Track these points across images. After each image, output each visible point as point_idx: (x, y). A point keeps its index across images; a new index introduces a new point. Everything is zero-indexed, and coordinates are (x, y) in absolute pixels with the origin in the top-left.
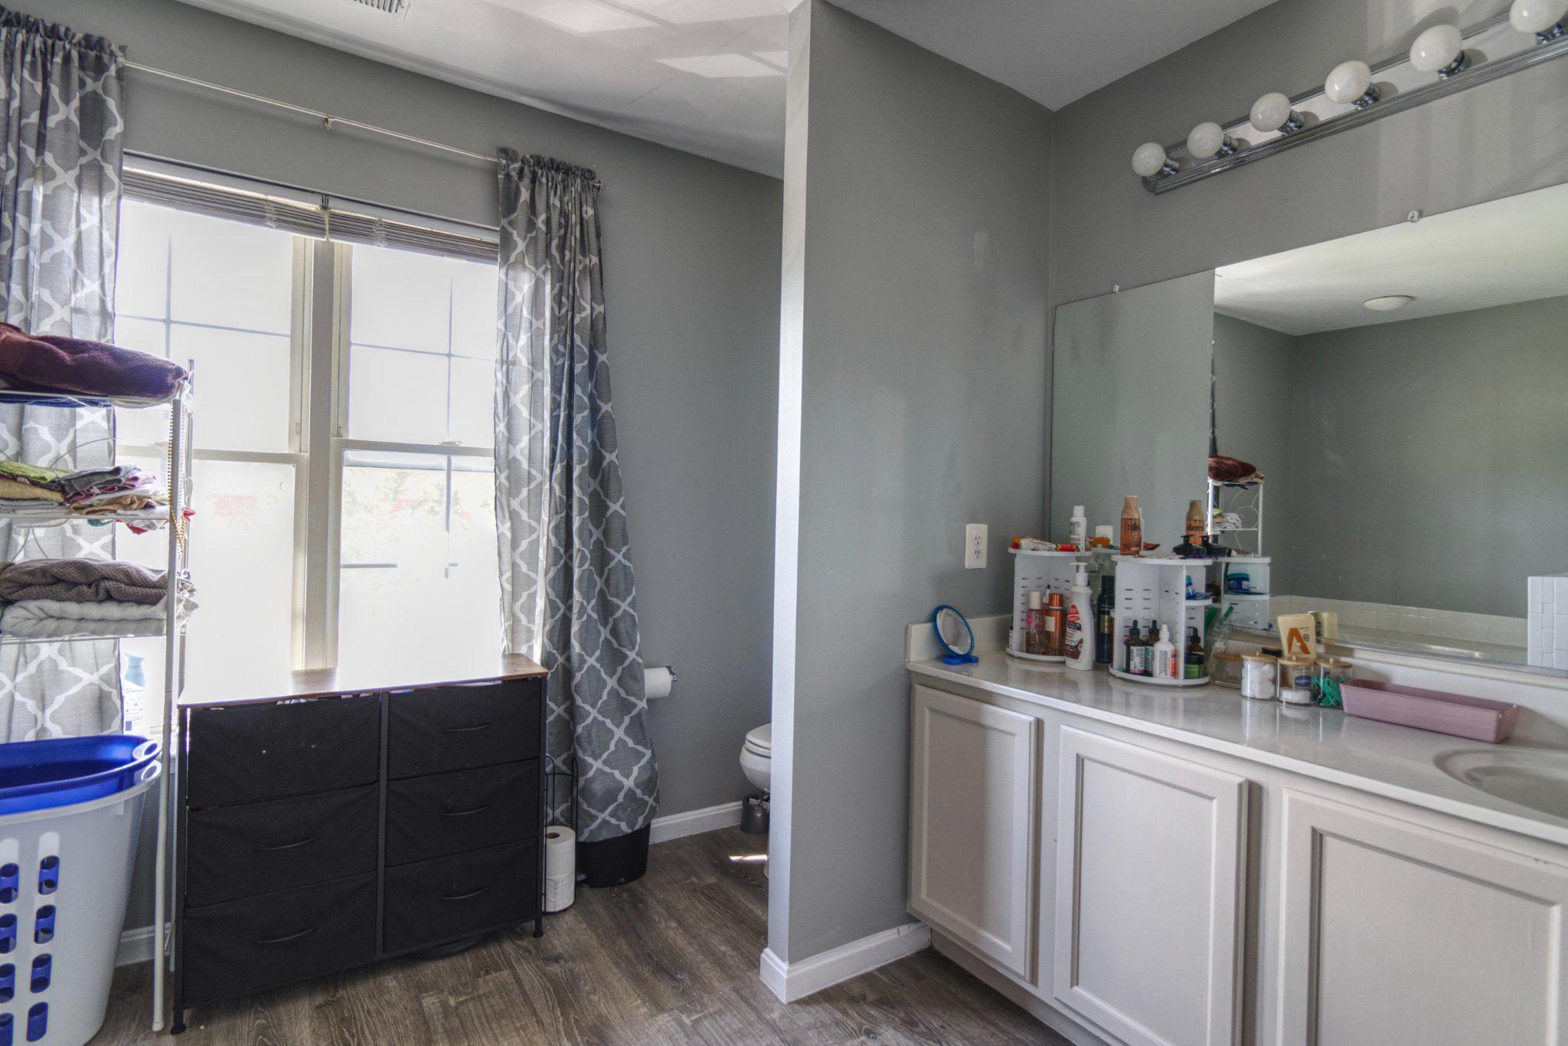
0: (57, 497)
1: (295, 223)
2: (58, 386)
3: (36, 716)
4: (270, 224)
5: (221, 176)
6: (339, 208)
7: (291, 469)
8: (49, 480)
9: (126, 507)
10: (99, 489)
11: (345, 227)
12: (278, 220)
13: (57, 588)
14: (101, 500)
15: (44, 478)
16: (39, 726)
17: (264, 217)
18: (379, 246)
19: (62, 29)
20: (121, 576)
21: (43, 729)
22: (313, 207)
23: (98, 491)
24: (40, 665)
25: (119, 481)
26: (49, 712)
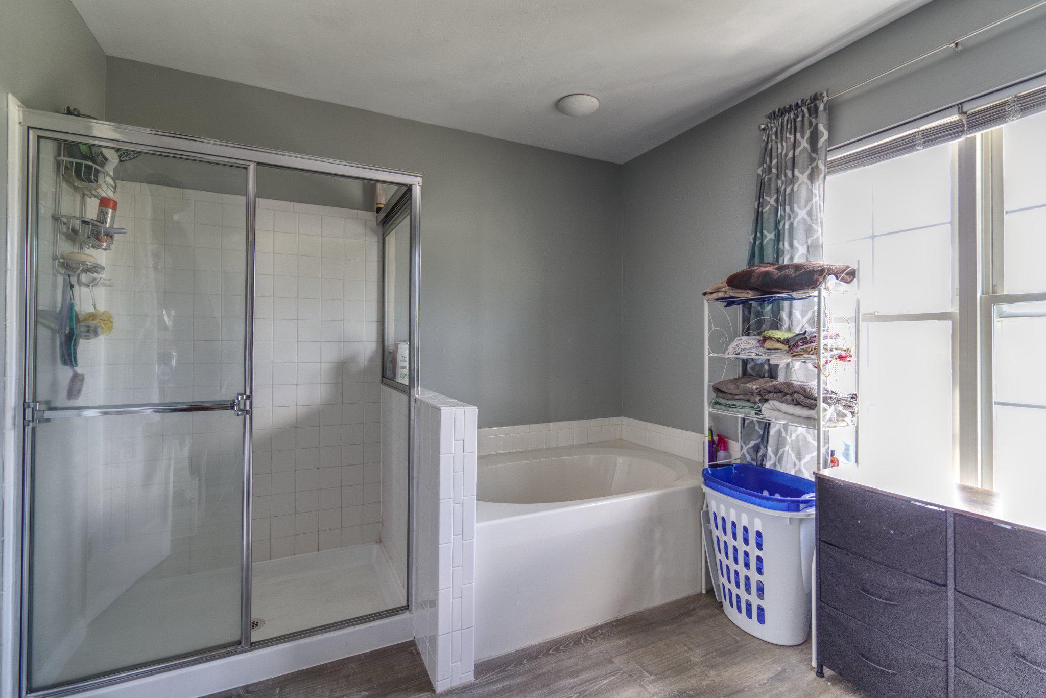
0: (785, 347)
1: (949, 135)
2: (773, 290)
3: (795, 462)
4: (919, 148)
5: (890, 131)
6: (971, 108)
7: (948, 323)
8: (782, 339)
9: (808, 353)
10: (801, 343)
11: (974, 122)
12: (925, 142)
13: (780, 395)
14: (803, 349)
15: (780, 338)
16: (797, 468)
17: (915, 144)
18: (1013, 120)
19: (800, 102)
20: (802, 392)
21: (800, 470)
22: (955, 117)
23: (801, 344)
24: (797, 436)
25: (806, 338)
26: (803, 462)
